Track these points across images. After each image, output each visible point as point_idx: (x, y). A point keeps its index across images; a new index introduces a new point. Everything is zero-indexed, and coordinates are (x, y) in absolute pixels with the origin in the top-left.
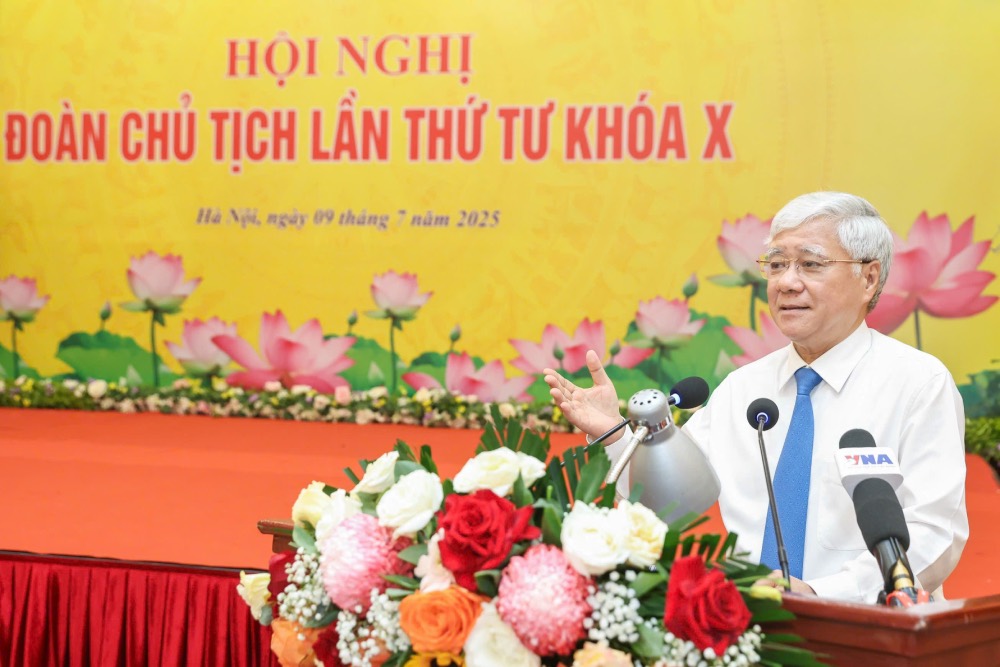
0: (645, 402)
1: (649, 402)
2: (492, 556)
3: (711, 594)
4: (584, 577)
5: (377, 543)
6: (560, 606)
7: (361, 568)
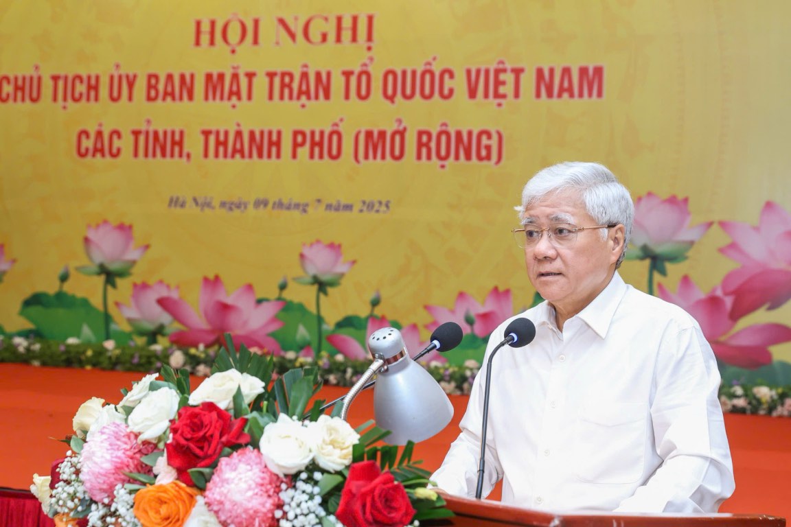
0: (381, 338)
1: (385, 338)
2: (206, 457)
3: (377, 492)
4: (277, 476)
5: (125, 446)
6: (251, 497)
7: (108, 466)
